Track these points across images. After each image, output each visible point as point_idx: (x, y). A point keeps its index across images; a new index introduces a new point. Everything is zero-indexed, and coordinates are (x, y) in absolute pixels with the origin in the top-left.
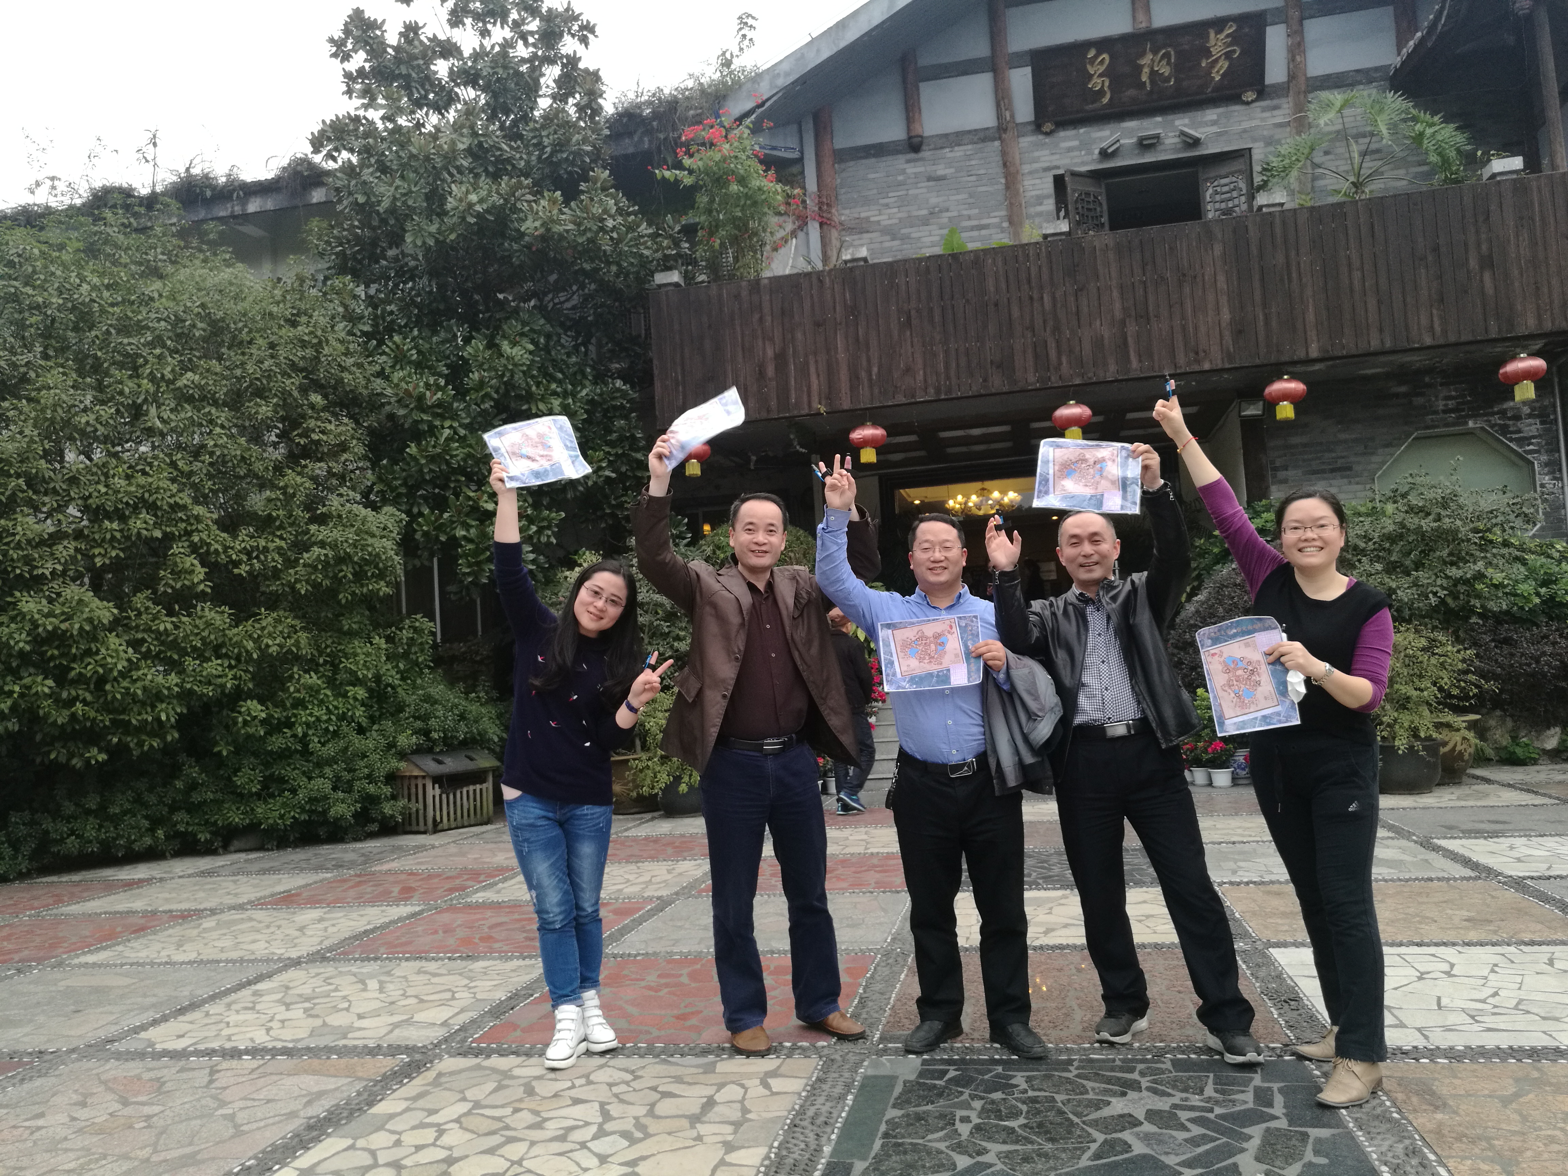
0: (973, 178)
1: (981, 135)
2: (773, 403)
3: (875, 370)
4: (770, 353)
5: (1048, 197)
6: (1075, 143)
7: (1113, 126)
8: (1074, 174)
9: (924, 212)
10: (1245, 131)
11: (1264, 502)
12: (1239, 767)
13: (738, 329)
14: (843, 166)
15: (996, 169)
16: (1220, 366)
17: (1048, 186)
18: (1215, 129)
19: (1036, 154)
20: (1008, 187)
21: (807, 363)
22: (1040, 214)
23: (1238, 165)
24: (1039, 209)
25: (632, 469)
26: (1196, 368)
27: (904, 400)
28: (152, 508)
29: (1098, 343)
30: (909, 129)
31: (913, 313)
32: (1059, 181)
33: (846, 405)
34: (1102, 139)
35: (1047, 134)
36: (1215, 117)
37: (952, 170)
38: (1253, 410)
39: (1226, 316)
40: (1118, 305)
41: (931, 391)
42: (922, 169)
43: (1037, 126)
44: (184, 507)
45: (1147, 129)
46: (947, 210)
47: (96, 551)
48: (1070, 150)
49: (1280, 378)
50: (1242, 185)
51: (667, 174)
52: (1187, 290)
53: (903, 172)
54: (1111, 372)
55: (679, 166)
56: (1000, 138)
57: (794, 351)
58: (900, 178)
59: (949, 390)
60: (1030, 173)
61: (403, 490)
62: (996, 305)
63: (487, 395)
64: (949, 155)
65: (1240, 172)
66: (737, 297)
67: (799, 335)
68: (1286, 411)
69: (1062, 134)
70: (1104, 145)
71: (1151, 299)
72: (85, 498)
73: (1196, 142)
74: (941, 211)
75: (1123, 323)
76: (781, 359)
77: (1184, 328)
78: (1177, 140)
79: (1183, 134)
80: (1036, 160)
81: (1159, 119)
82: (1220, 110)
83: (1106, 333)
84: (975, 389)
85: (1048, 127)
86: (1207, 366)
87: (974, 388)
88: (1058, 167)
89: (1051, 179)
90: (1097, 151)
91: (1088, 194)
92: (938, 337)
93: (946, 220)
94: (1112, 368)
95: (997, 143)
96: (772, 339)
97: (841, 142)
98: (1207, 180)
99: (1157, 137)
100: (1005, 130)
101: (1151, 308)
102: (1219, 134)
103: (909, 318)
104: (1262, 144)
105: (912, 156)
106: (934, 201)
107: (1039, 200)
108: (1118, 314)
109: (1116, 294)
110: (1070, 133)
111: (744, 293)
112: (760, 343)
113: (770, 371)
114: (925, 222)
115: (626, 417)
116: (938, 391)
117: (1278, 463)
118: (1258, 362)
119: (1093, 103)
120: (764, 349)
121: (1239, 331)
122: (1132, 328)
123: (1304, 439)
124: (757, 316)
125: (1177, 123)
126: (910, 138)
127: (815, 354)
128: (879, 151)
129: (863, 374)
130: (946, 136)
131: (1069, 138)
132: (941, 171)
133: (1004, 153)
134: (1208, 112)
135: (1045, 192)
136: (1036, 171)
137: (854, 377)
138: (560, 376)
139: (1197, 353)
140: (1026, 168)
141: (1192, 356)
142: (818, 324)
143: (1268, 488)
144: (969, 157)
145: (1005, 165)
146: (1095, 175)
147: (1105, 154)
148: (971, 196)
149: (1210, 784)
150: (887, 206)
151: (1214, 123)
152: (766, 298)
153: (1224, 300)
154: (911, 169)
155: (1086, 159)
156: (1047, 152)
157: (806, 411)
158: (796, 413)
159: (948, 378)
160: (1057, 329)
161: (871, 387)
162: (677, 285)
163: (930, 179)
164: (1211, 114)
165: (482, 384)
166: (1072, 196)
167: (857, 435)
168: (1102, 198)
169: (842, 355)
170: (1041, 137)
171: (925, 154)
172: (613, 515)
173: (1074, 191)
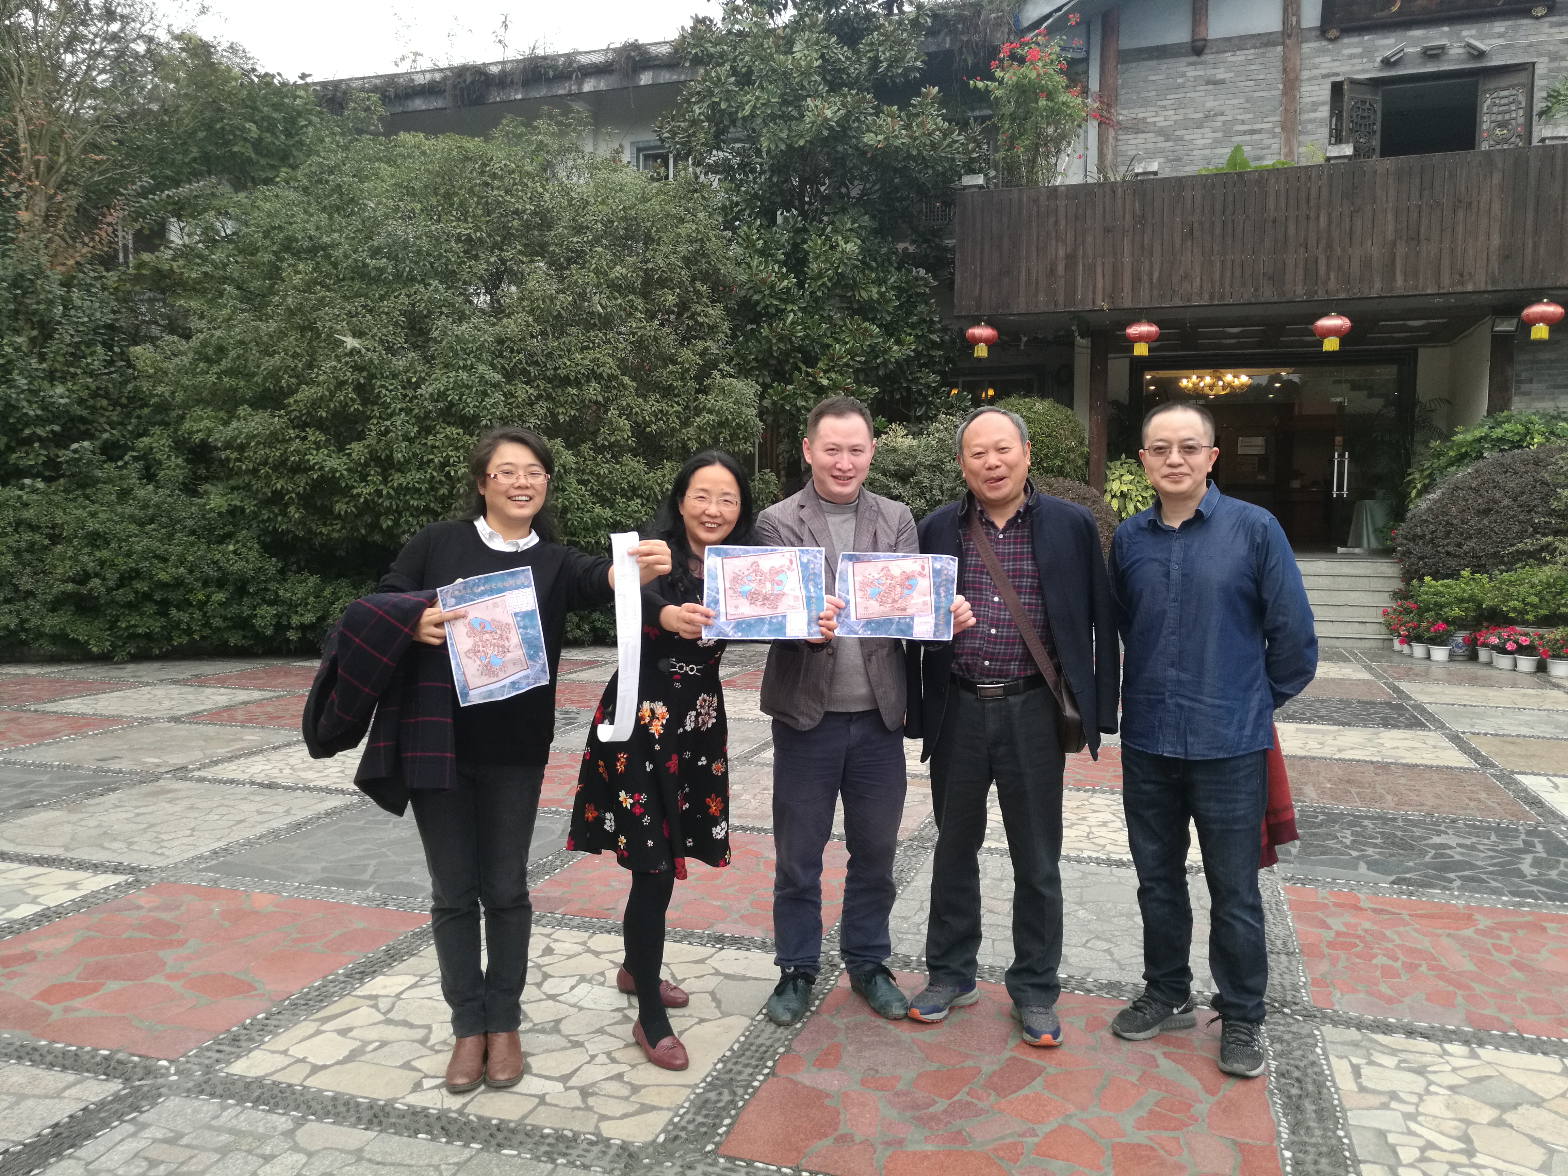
0: (1252, 83)
1: (1265, 40)
2: (1061, 299)
3: (1156, 275)
4: (1061, 253)
5: (1323, 104)
6: (1359, 50)
7: (1399, 34)
8: (1354, 82)
9: (1200, 115)
10: (1531, 45)
11: (1505, 413)
12: (1457, 646)
13: (1035, 231)
14: (1125, 66)
15: (1275, 75)
16: (1483, 288)
17: (1325, 93)
18: (1501, 41)
19: (1318, 60)
20: (1285, 93)
21: (1094, 265)
22: (1313, 121)
23: (1521, 78)
24: (1313, 115)
25: (928, 349)
26: (1459, 289)
27: (1181, 304)
28: (599, 377)
29: (1367, 263)
30: (1194, 32)
31: (1196, 225)
32: (1337, 89)
33: (1127, 304)
34: (1384, 47)
35: (1331, 40)
36: (1503, 29)
37: (1232, 75)
38: (1506, 326)
39: (1496, 241)
40: (1391, 227)
41: (1206, 296)
42: (1202, 73)
43: (1323, 31)
44: (616, 378)
45: (1433, 39)
46: (1222, 114)
47: (561, 410)
48: (1351, 57)
49: (1539, 301)
50: (1522, 98)
51: (980, 85)
52: (1461, 215)
53: (1183, 75)
54: (1377, 288)
55: (992, 78)
56: (1283, 44)
57: (1084, 255)
58: (1180, 81)
59: (1222, 296)
60: (1309, 79)
61: (754, 364)
62: (1274, 221)
63: (824, 284)
64: (1230, 59)
65: (1522, 85)
66: (1036, 201)
67: (1090, 239)
68: (1540, 332)
69: (1346, 41)
70: (1387, 53)
71: (1424, 221)
72: (556, 369)
73: (1481, 55)
74: (1216, 115)
75: (1394, 244)
76: (1071, 260)
77: (1452, 251)
78: (1461, 51)
79: (1469, 46)
80: (1316, 67)
81: (1446, 29)
82: (1509, 23)
83: (1375, 252)
84: (1246, 298)
85: (1333, 33)
86: (1470, 288)
87: (1245, 296)
88: (1337, 74)
89: (1329, 86)
90: (1379, 59)
91: (1364, 102)
92: (1216, 248)
93: (1219, 124)
94: (1378, 285)
95: (1279, 49)
96: (1065, 241)
97: (1126, 43)
98: (1486, 92)
99: (1443, 48)
100: (1289, 36)
101: (1423, 231)
102: (1505, 47)
103: (1192, 230)
104: (1546, 59)
105: (1194, 59)
106: (1210, 104)
107: (1315, 106)
108: (1390, 235)
109: (1390, 216)
110: (1354, 40)
111: (1043, 199)
112: (1054, 243)
113: (1061, 269)
114: (1199, 125)
115: (927, 303)
116: (1212, 297)
117: (1524, 376)
118: (1521, 286)
119: (1382, 10)
120: (1057, 250)
121: (1506, 257)
122: (1401, 249)
123: (1553, 356)
124: (1052, 220)
125: (1464, 33)
126: (1193, 41)
127: (1103, 256)
128: (1162, 53)
129: (1145, 278)
130: (1229, 40)
131: (1352, 46)
132: (1221, 74)
133: (1285, 59)
134: (1497, 24)
135: (1322, 99)
136: (1314, 78)
137: (1136, 279)
138: (874, 264)
139: (1462, 275)
140: (1305, 75)
141: (1457, 277)
142: (1107, 230)
143: (1510, 399)
144: (1249, 62)
145: (1284, 70)
146: (1374, 83)
147: (1387, 63)
148: (1247, 101)
149: (1428, 657)
150: (1164, 108)
151: (1501, 35)
152: (1062, 203)
153: (1496, 227)
154: (1191, 72)
155: (1366, 66)
156: (1328, 59)
157: (1089, 307)
158: (1080, 308)
159: (1222, 286)
160: (1329, 246)
161: (1151, 290)
162: (981, 187)
163: (1208, 83)
164: (1499, 27)
165: (820, 275)
166: (1348, 103)
167: (1134, 330)
168: (1378, 106)
169: (1127, 260)
170: (1324, 43)
171: (1208, 57)
172: (909, 389)
173: (1352, 99)
